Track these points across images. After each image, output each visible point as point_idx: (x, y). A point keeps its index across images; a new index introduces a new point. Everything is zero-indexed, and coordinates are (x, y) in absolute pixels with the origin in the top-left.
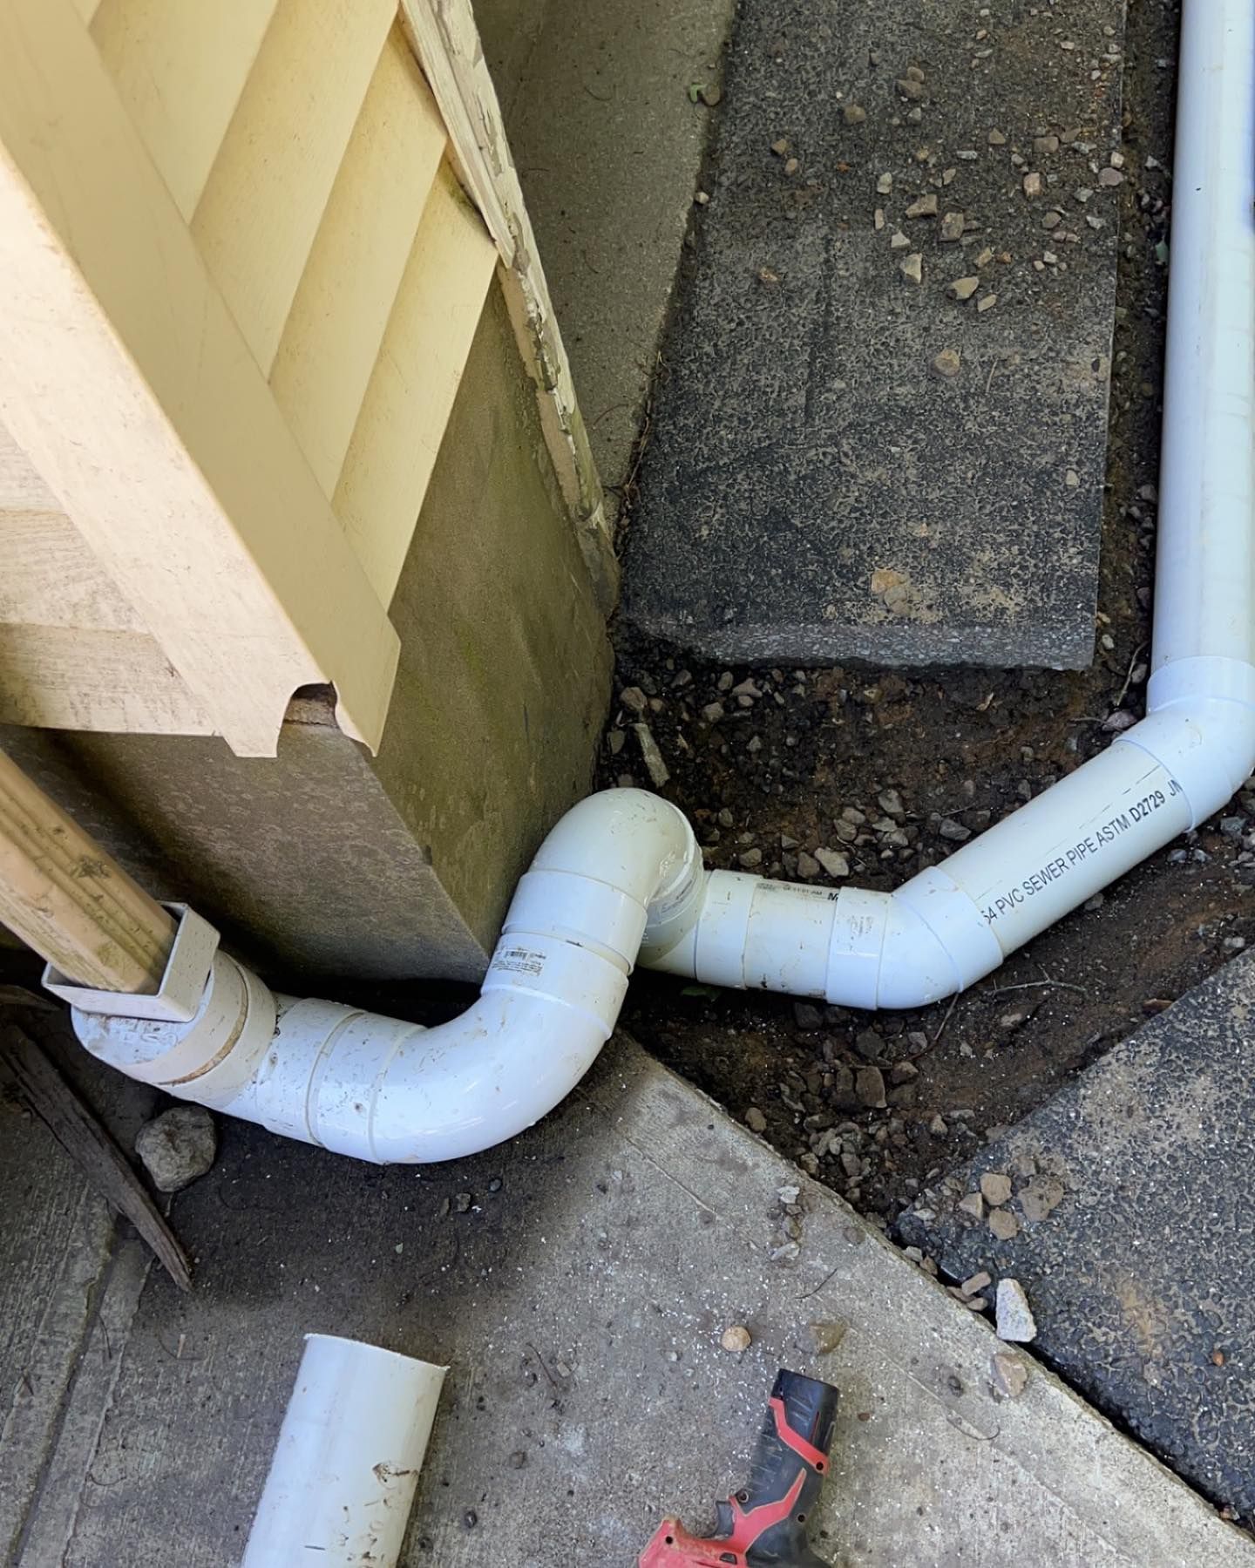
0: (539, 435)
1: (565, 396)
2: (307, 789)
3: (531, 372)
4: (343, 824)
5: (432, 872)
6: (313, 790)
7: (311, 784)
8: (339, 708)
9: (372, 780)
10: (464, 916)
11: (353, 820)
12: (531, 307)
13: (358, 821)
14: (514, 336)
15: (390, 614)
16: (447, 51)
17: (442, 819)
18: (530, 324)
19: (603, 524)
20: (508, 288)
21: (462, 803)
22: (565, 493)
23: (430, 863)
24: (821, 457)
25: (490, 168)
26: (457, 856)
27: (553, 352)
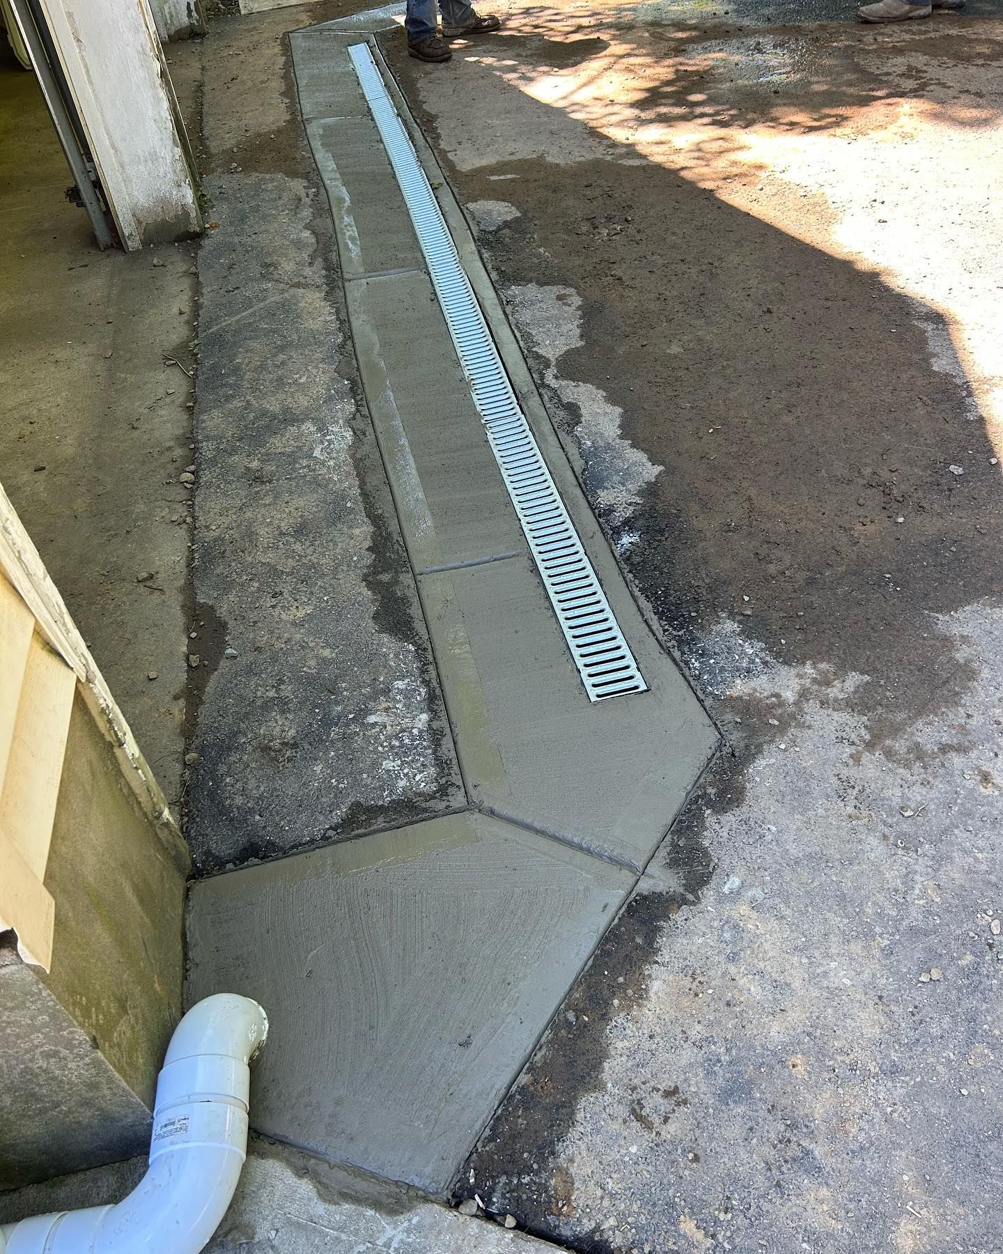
0: (120, 774)
1: (131, 748)
2: (5, 1018)
3: (108, 738)
4: (32, 1037)
5: (100, 1054)
6: (8, 1017)
7: (7, 1013)
8: (20, 945)
9: (49, 995)
10: (127, 1082)
11: (39, 1031)
12: (101, 701)
13: (43, 1031)
14: (94, 720)
15: (44, 884)
16: (27, 575)
17: (101, 1017)
18: (103, 711)
19: (171, 819)
20: (85, 694)
21: (112, 1005)
22: (143, 805)
23: (98, 1048)
24: (294, 754)
25: (63, 631)
26: (115, 1041)
27: (120, 724)
